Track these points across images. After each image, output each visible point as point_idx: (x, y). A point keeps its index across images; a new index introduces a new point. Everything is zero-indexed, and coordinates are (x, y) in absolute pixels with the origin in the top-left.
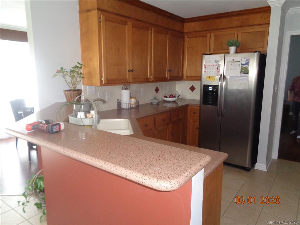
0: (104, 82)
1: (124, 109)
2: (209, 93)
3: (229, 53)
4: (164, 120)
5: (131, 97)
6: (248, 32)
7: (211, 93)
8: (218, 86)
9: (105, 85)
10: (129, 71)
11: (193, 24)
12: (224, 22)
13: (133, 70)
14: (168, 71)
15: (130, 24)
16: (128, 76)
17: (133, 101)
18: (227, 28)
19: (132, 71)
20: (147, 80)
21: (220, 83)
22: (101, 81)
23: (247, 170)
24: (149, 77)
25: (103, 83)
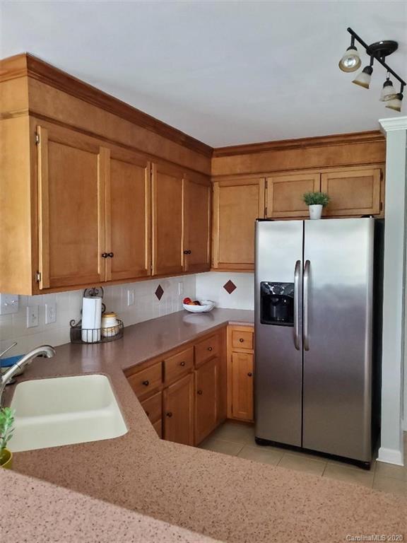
0: (43, 284)
1: (88, 343)
2: (273, 300)
3: (308, 217)
4: (182, 364)
5: (104, 314)
6: (342, 178)
7: (277, 300)
8: (293, 284)
9: (45, 291)
10: (105, 255)
11: (229, 159)
12: (291, 157)
13: (112, 253)
14: (184, 252)
15: (105, 151)
16: (102, 267)
17: (110, 322)
18: (298, 169)
19: (110, 255)
20: (143, 276)
21: (297, 278)
22: (35, 283)
23: (365, 466)
24: (146, 268)
25: (41, 287)
